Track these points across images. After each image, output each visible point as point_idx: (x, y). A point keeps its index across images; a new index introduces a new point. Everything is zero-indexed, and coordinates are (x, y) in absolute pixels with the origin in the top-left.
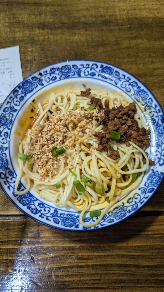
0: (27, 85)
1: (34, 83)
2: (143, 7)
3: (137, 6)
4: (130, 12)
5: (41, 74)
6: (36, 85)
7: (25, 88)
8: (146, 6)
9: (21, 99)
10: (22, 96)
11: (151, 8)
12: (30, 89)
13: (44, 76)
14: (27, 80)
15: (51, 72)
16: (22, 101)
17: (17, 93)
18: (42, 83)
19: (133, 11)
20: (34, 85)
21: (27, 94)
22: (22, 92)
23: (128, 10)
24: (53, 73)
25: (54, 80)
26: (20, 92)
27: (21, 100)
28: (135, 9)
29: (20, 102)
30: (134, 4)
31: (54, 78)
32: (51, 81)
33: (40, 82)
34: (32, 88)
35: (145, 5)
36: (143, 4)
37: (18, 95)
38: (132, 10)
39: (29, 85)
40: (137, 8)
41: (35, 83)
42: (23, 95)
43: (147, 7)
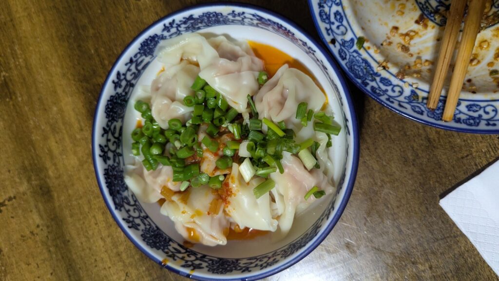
0: (357, 70)
1: (352, 57)
2: (108, 240)
3: (109, 252)
4: (127, 261)
5: (333, 41)
6: (355, 54)
7: (364, 74)
8: (103, 235)
9: (387, 83)
10: (381, 81)
11: (104, 225)
12: (364, 65)
13: (335, 35)
14: (349, 68)
15: (327, 21)
16: (390, 81)
17: (377, 89)
18: (348, 42)
19: (124, 256)
20: (353, 56)
21: (375, 71)
22: (372, 81)
23: (125, 265)
24: (328, 17)
25: (341, 18)
26: (374, 84)
27: (389, 83)
28: (118, 254)
29: (395, 86)
30: (106, 258)
31: (338, 17)
32: (345, 23)
33: (347, 45)
34: (361, 61)
35: (101, 238)
36: (101, 243)
37: (379, 87)
38: (121, 258)
39: (356, 67)
40: (115, 251)
41: (350, 56)
42: (378, 79)
43: (105, 234)
